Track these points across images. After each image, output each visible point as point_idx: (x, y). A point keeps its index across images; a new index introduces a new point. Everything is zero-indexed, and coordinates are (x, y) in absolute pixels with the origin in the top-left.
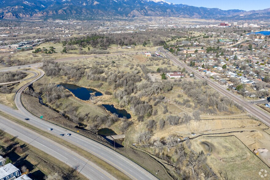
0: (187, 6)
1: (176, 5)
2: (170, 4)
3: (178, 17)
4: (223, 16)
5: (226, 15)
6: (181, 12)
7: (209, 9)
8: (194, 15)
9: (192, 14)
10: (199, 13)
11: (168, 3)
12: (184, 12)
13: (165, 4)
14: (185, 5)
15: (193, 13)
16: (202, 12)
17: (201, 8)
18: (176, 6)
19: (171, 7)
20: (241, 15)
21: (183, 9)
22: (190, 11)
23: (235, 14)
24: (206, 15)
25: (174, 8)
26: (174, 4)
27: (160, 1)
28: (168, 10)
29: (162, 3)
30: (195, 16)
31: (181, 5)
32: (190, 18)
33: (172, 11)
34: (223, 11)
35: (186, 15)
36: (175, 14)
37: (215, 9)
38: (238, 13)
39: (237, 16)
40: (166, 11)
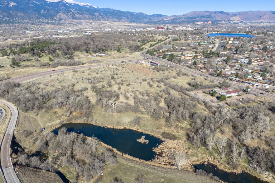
0: (114, 10)
1: (102, 9)
2: (96, 7)
3: (108, 20)
4: (149, 20)
5: (151, 19)
6: (109, 16)
7: (135, 14)
8: (122, 19)
9: (120, 18)
10: (127, 17)
11: (94, 6)
12: (112, 16)
13: (91, 7)
14: (111, 9)
15: (121, 16)
16: (129, 16)
17: (128, 12)
18: (103, 10)
19: (98, 10)
20: (166, 20)
21: (111, 13)
22: (118, 15)
23: (160, 19)
24: (133, 19)
25: (102, 11)
26: (100, 8)
27: (85, 4)
28: (96, 14)
29: (88, 7)
30: (123, 20)
31: (107, 9)
32: (119, 22)
33: (100, 15)
34: (148, 15)
35: (115, 19)
36: (104, 17)
37: (140, 13)
38: (162, 18)
39: (162, 20)
40: (94, 15)
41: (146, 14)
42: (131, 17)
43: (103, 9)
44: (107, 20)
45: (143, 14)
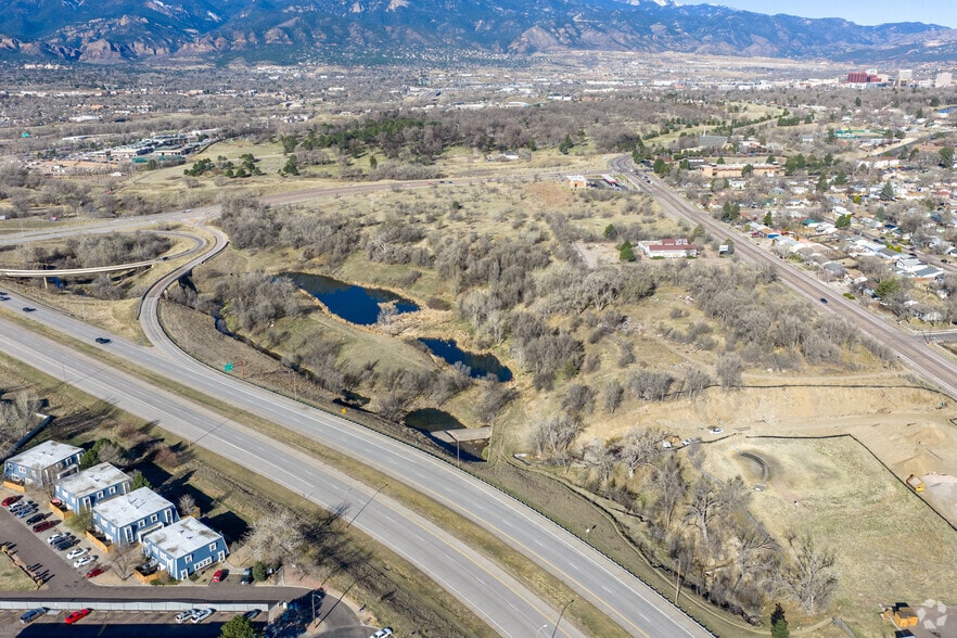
0: (727, 11)
1: (685, 7)
2: (663, 4)
3: (693, 50)
4: (859, 46)
5: (872, 44)
6: (705, 34)
7: (808, 22)
8: (751, 43)
9: (745, 42)
10: (772, 37)
12: (715, 33)
13: (646, 4)
14: (718, 7)
15: (748, 35)
16: (780, 34)
17: (780, 17)
18: (686, 13)
19: (668, 14)
20: (931, 44)
21: (711, 23)
22: (739, 30)
23: (908, 40)
24: (796, 43)
25: (680, 18)
26: (678, 5)
28: (654, 27)
29: (635, 3)
30: (753, 48)
31: (705, 6)
32: (736, 55)
33: (671, 30)
34: (861, 27)
35: (723, 46)
36: (681, 39)
37: (830, 21)
38: (918, 36)
39: (913, 46)
40: (650, 32)
41: (852, 24)
42: (786, 38)
43: (690, 8)
44: (689, 48)
45: (839, 22)
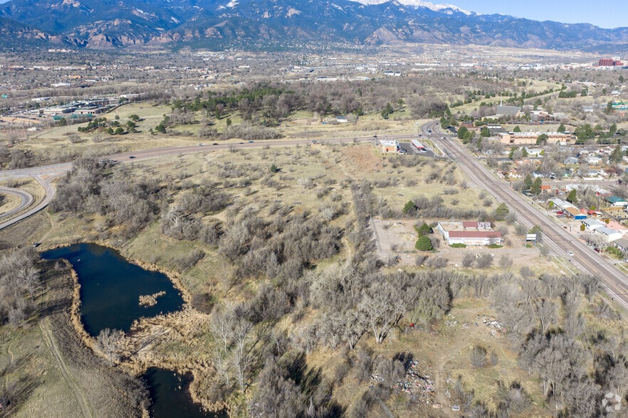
0: (511, 19)
1: (483, 16)
2: (469, 13)
3: (488, 44)
4: (602, 42)
5: (610, 40)
6: (496, 33)
7: (567, 26)
8: (528, 40)
9: (524, 39)
10: (542, 36)
11: (464, 11)
12: (503, 33)
13: (457, 13)
14: (506, 16)
15: (526, 34)
16: (547, 33)
17: (547, 23)
18: (484, 20)
19: (472, 21)
21: (501, 26)
22: (518, 30)
24: (558, 40)
25: (480, 23)
26: (478, 14)
27: (445, 7)
28: (462, 29)
29: (450, 13)
30: (529, 43)
31: (496, 15)
32: (515, 47)
33: (473, 31)
34: (603, 29)
35: (509, 41)
36: (480, 36)
37: (582, 25)
40: (459, 31)
41: (596, 27)
42: (551, 36)
43: (486, 17)
44: (486, 42)
45: (588, 26)
